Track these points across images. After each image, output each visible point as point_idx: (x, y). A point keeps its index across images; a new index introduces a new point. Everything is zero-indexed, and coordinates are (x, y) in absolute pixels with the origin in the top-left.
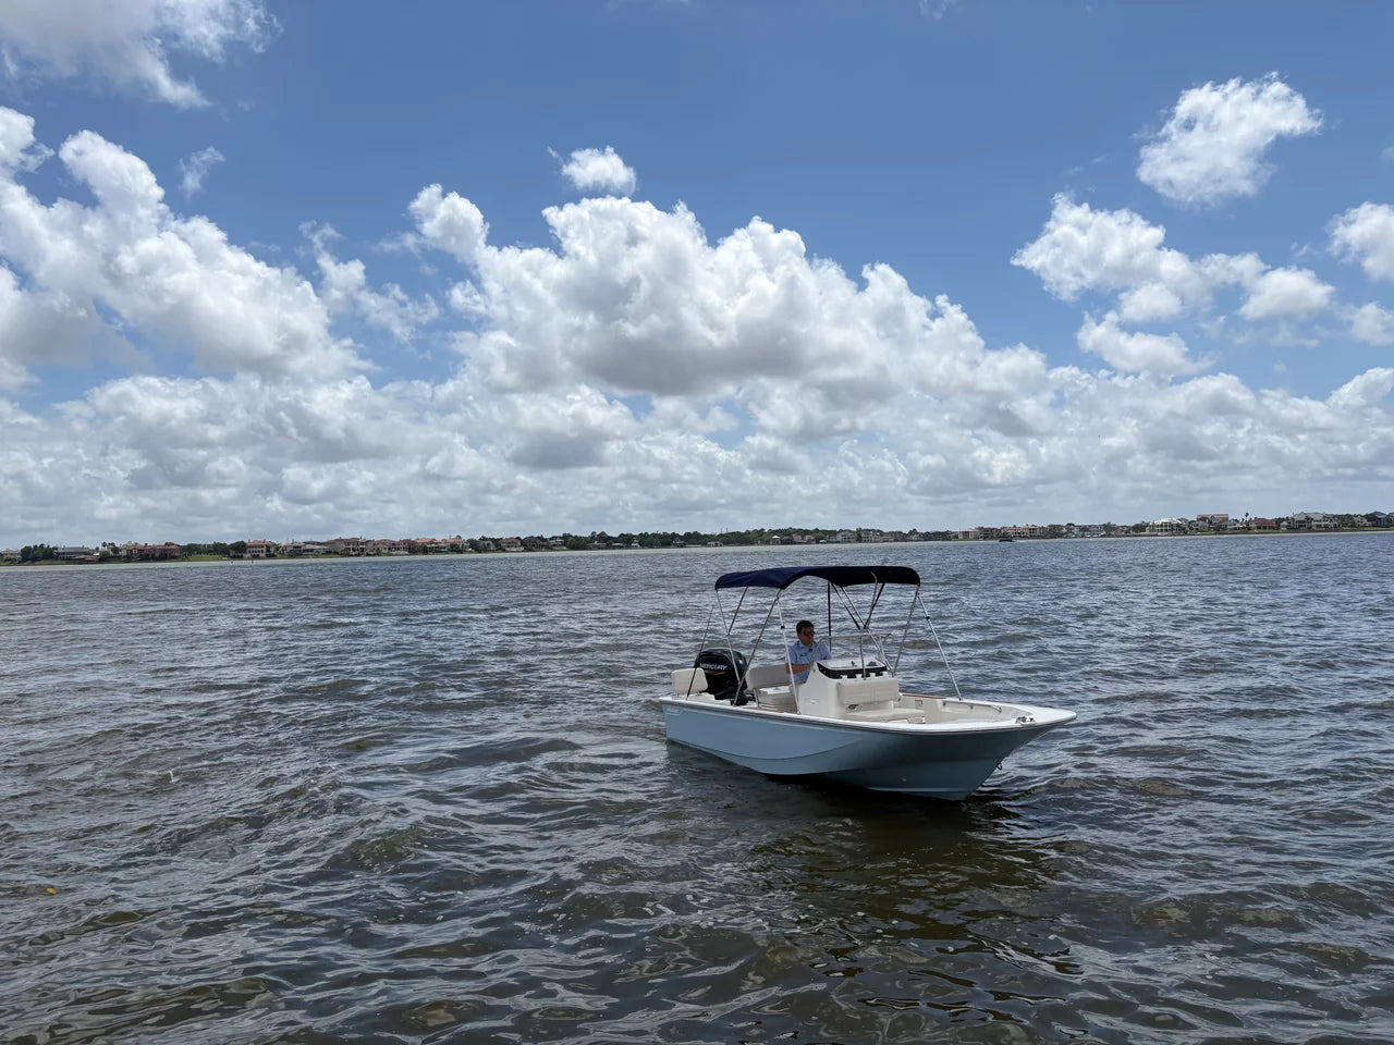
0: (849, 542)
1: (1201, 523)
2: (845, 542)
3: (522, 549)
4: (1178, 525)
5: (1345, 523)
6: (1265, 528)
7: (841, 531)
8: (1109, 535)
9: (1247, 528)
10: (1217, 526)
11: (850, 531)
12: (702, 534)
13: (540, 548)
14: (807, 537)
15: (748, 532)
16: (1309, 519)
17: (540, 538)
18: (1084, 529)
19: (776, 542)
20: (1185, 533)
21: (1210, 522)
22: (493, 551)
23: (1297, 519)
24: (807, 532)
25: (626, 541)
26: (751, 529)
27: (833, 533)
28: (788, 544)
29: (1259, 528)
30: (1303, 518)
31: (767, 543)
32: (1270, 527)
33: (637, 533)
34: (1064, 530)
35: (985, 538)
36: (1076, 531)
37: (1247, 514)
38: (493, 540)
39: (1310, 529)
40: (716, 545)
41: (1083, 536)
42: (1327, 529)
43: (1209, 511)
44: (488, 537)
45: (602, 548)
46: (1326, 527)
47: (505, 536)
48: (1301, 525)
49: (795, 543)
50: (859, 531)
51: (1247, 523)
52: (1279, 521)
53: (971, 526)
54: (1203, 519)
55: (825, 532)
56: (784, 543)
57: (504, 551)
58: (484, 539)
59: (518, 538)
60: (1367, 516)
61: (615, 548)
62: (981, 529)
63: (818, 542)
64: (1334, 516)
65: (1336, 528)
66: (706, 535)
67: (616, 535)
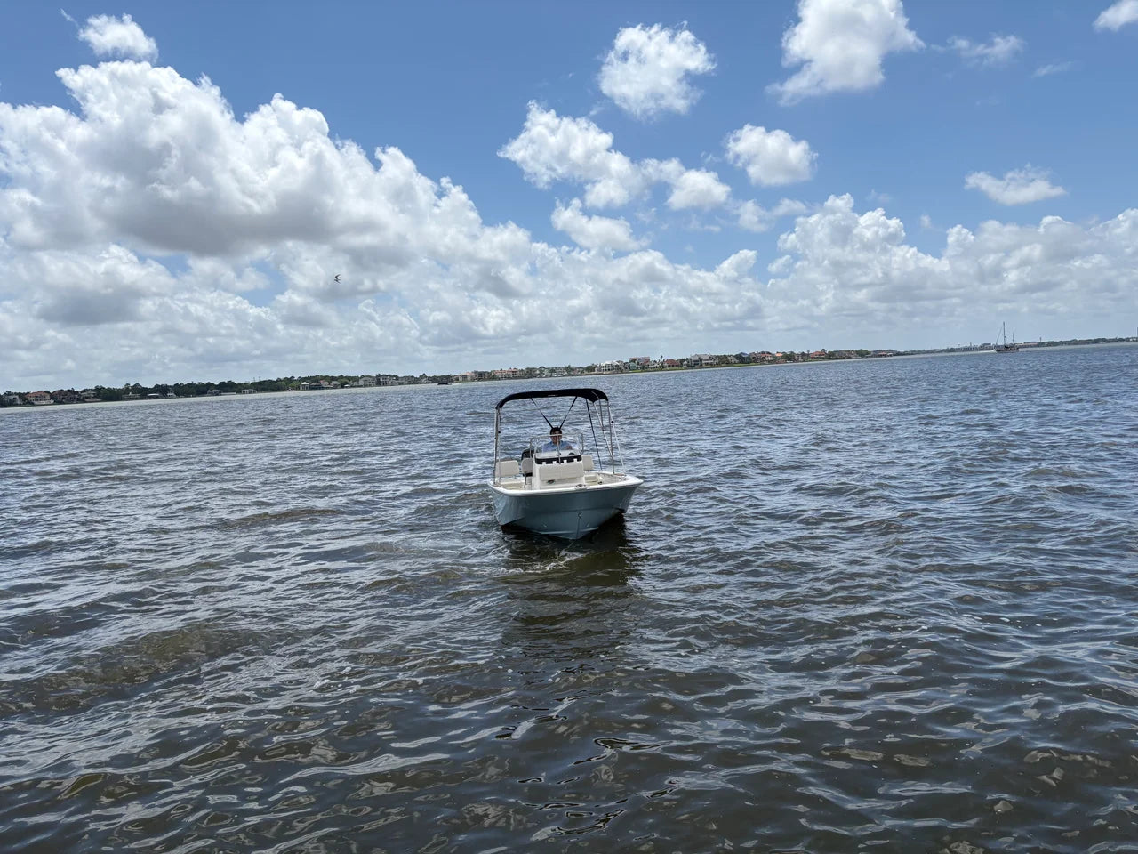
0: (370, 386)
1: (632, 364)
2: (367, 386)
3: (52, 402)
4: (617, 366)
5: (723, 361)
6: (673, 366)
7: (363, 376)
8: (570, 375)
9: (662, 367)
10: (642, 366)
11: (370, 377)
12: (236, 382)
13: (71, 401)
14: (333, 383)
15: (279, 380)
16: (701, 359)
17: (71, 391)
18: (552, 371)
19: (305, 388)
20: (622, 372)
21: (638, 363)
22: (20, 405)
23: (693, 359)
24: (333, 378)
25: (162, 391)
26: (282, 378)
27: (356, 379)
28: (317, 389)
29: (669, 366)
30: (697, 358)
31: (298, 388)
32: (677, 366)
33: (172, 384)
34: (538, 372)
35: (479, 380)
36: (546, 372)
37: (662, 357)
38: (19, 394)
39: (701, 367)
40: (250, 392)
41: (551, 376)
42: (712, 366)
43: (637, 356)
44: (13, 391)
45: (137, 399)
46: (711, 364)
47: (32, 390)
48: (696, 363)
49: (323, 388)
50: (378, 376)
51: (662, 363)
52: (683, 360)
53: (469, 371)
54: (633, 361)
55: (349, 378)
56: (312, 388)
57: (33, 404)
58: (9, 394)
59: (47, 392)
60: (737, 356)
61: (150, 398)
62: (476, 372)
63: (343, 387)
64: (716, 357)
65: (718, 365)
66: (240, 384)
67: (151, 386)
